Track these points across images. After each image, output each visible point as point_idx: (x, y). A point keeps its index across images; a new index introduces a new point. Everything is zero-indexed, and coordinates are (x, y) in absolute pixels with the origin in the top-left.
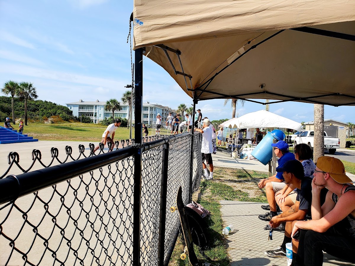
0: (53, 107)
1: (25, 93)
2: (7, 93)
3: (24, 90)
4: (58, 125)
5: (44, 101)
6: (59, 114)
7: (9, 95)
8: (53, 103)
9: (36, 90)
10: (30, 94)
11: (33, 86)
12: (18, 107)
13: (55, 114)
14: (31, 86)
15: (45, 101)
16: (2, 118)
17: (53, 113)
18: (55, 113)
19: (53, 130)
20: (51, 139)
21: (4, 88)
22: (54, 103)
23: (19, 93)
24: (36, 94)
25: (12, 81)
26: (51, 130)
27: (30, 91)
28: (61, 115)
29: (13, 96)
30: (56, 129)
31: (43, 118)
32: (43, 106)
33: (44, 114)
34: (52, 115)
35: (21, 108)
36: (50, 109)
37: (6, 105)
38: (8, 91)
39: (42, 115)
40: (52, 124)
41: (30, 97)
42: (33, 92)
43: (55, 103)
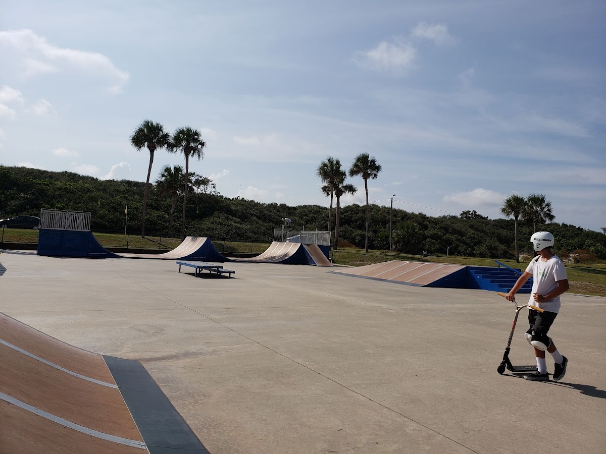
0: (577, 235)
1: (534, 212)
2: (508, 215)
3: (532, 207)
4: (588, 266)
5: (561, 224)
6: (589, 246)
7: (512, 217)
8: (577, 227)
9: (552, 206)
10: (542, 214)
11: (547, 201)
12: (520, 234)
13: (581, 247)
14: (543, 200)
15: (563, 224)
16: (499, 251)
17: (577, 244)
18: (582, 244)
19: (581, 274)
20: (580, 290)
21: (504, 207)
22: (579, 228)
23: (525, 213)
24: (552, 214)
25: (516, 195)
26: (577, 274)
27: (542, 209)
28: (592, 248)
29: (516, 218)
30: (586, 274)
31: (560, 252)
32: (560, 232)
33: (562, 246)
34: (575, 249)
35: (526, 236)
36: (572, 237)
37: (504, 232)
38: (510, 211)
39: (559, 249)
40: (577, 265)
41: (541, 218)
42: (548, 210)
43: (581, 227)
